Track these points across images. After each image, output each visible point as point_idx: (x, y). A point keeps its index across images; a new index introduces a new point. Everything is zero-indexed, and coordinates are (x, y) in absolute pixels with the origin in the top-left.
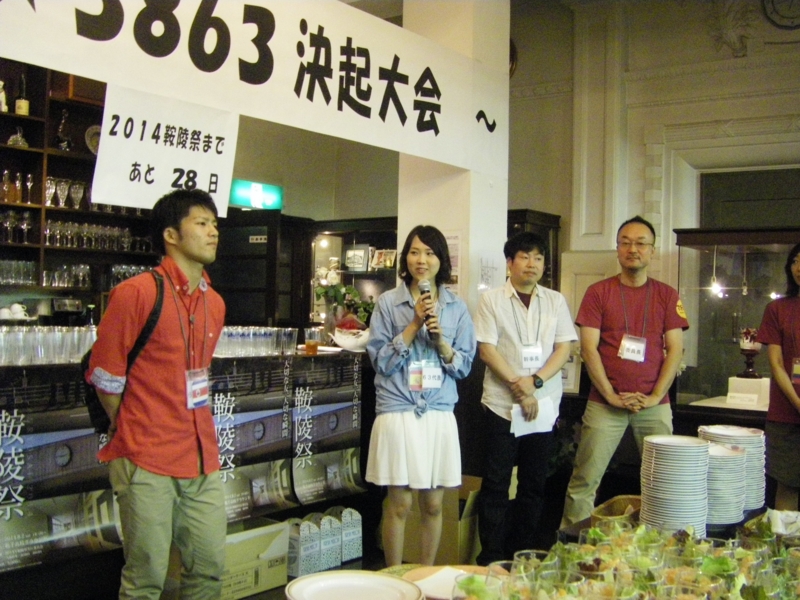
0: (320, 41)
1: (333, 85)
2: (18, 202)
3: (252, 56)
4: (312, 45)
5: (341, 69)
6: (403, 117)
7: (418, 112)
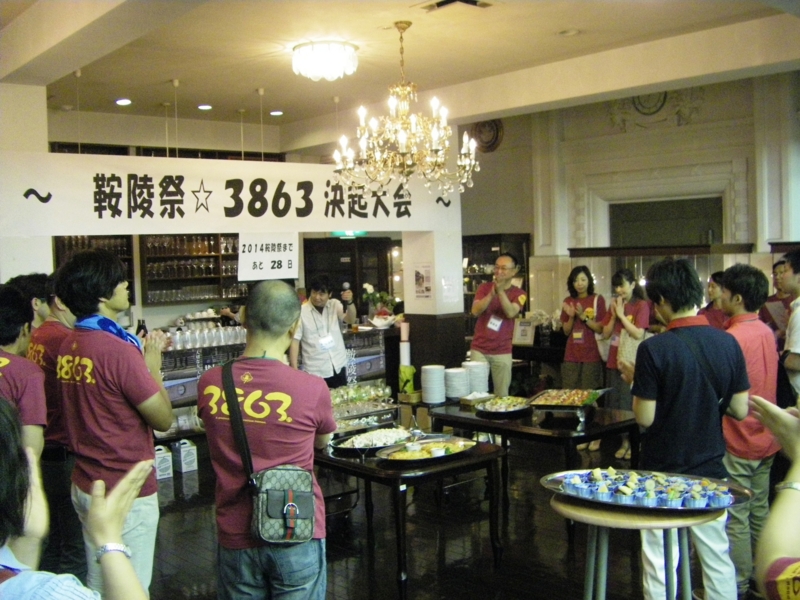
0: (337, 188)
1: (345, 207)
2: (207, 253)
3: (302, 204)
4: (332, 191)
5: (349, 198)
6: (387, 213)
7: (396, 208)
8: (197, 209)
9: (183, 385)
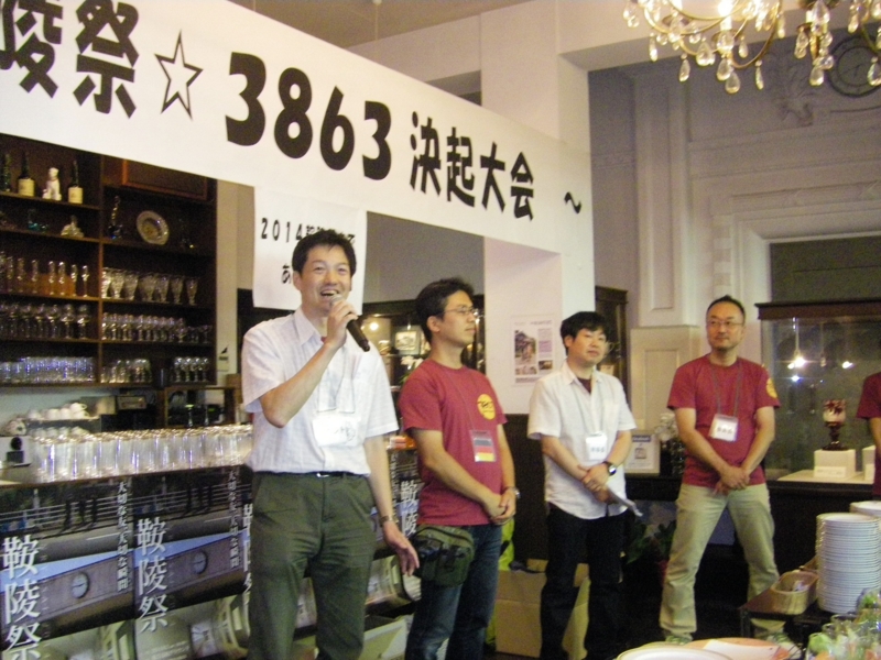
0: (429, 133)
1: (442, 174)
2: (74, 296)
4: (423, 137)
5: (449, 160)
6: (502, 205)
7: (514, 198)
8: (166, 105)
9: (82, 571)
